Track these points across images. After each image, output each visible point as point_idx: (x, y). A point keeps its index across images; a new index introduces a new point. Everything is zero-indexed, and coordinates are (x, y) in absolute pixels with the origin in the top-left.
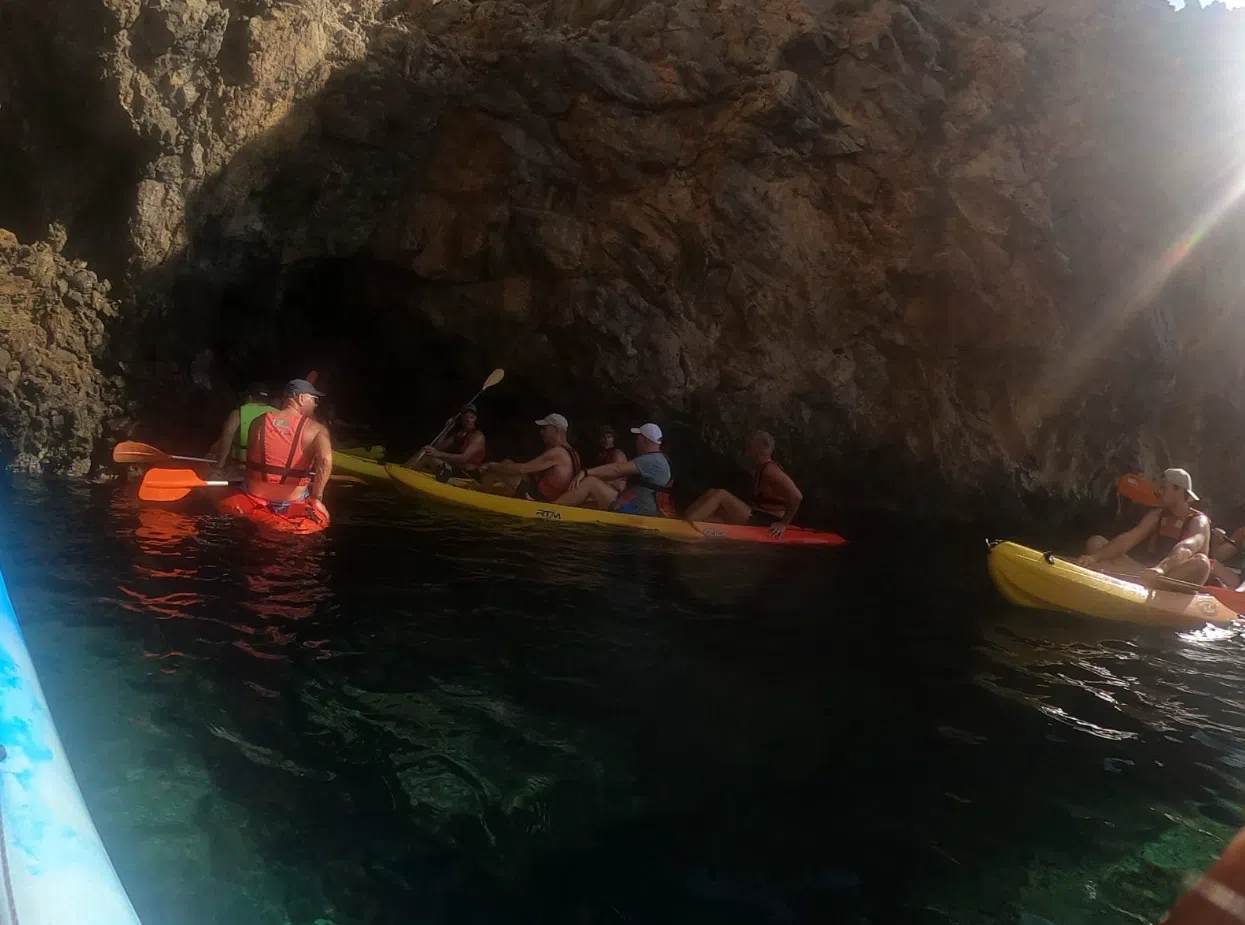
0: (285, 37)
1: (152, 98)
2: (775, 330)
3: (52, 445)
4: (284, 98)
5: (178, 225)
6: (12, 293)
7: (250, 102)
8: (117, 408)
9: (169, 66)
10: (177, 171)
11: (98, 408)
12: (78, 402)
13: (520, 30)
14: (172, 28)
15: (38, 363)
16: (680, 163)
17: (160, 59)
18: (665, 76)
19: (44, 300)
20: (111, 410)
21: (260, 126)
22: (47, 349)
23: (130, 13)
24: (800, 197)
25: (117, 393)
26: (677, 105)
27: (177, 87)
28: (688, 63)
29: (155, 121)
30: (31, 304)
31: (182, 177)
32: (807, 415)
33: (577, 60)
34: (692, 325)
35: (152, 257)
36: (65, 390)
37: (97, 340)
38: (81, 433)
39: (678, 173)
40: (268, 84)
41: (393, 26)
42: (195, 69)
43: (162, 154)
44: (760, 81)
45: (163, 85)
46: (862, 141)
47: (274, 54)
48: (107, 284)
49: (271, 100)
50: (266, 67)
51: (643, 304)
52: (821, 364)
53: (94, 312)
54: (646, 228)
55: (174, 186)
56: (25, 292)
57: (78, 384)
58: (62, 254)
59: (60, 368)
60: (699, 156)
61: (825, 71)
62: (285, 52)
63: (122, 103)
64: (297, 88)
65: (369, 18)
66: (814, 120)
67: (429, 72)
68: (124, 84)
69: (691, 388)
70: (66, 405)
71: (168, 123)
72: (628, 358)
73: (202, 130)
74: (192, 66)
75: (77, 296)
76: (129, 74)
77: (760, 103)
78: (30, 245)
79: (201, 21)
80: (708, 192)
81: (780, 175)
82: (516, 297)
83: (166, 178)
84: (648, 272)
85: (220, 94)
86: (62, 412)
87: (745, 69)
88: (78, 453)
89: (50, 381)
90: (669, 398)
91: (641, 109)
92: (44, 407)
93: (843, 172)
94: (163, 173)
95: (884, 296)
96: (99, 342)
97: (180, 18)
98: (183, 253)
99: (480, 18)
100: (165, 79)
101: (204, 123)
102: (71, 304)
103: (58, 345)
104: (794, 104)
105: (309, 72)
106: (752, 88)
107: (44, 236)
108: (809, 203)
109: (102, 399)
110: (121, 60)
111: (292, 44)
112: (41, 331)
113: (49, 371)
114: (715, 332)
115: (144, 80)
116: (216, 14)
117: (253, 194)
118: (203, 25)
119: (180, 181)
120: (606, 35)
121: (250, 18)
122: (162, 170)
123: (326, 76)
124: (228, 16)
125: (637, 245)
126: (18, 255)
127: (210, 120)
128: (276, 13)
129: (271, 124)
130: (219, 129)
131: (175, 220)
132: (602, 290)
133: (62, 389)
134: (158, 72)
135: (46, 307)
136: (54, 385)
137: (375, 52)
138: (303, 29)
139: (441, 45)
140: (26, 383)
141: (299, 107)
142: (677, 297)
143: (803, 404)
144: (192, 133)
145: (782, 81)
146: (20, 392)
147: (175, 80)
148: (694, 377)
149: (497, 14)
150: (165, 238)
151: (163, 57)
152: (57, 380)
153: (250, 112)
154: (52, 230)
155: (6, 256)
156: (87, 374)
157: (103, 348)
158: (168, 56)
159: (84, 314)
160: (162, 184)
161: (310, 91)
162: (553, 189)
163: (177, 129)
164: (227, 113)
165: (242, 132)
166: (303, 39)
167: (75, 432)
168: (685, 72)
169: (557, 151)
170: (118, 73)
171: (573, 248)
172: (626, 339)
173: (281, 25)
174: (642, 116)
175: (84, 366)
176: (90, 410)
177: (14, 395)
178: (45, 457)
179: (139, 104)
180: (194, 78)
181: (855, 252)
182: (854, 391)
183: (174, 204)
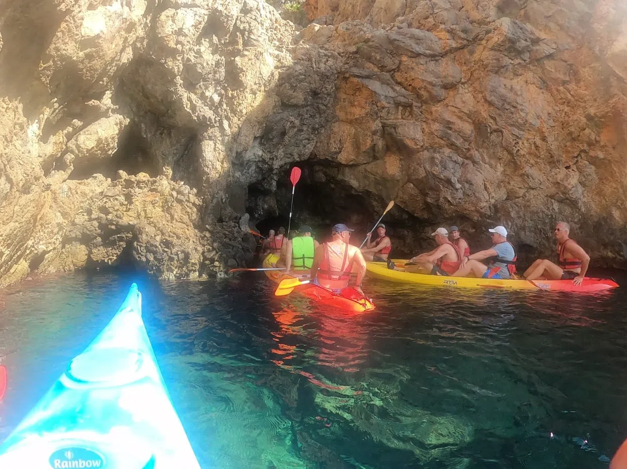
0: (253, 63)
1: (199, 104)
2: (532, 161)
3: (180, 267)
4: (260, 91)
5: (223, 159)
6: (151, 200)
7: (245, 96)
8: (208, 247)
9: (203, 87)
10: (218, 134)
11: (200, 249)
12: (190, 246)
13: (362, 33)
14: (200, 71)
15: (169, 231)
16: (463, 80)
17: (198, 85)
18: (442, 37)
19: (166, 201)
20: (206, 249)
21: (252, 106)
22: (171, 223)
23: (179, 68)
24: (529, 85)
25: (208, 240)
26: (452, 51)
27: (209, 97)
28: (451, 27)
29: (203, 114)
30: (161, 204)
31: (221, 136)
32: (556, 206)
33: (395, 40)
34: (487, 166)
35: (214, 175)
36: (183, 242)
37: (194, 216)
38: (193, 261)
39: (463, 86)
40: (251, 86)
41: (301, 46)
42: (215, 87)
43: (209, 128)
44: (491, 27)
45: (203, 97)
46: (554, 46)
47: (250, 72)
48: (195, 190)
49: (254, 93)
50: (249, 79)
51: (460, 159)
52: (560, 177)
53: (191, 204)
54: (453, 119)
55: (218, 141)
56: (157, 199)
57: (188, 238)
58: (172, 179)
59: (179, 232)
60: (472, 74)
61: (522, 12)
62: (255, 70)
63: (186, 108)
64: (265, 85)
65: (288, 45)
66: (526, 40)
67: (325, 64)
68: (185, 100)
69: (493, 201)
70: (184, 249)
71: (209, 113)
72: (457, 190)
73: (225, 113)
74: (213, 86)
75: (182, 197)
76: (185, 95)
77: (496, 39)
78: (156, 178)
79: (212, 64)
80: (482, 92)
81: (516, 75)
82: (392, 166)
83: (213, 138)
84: (459, 142)
85: (230, 95)
86: (183, 252)
87: (481, 23)
88: (192, 270)
89: (176, 238)
90: (481, 209)
91: (434, 57)
92: (174, 251)
93: (549, 65)
94: (211, 136)
95: (587, 131)
96: (195, 217)
97: (202, 65)
98: (229, 171)
99: (341, 32)
100: (203, 93)
101: (225, 110)
102: (180, 201)
103: (177, 221)
104: (513, 35)
105: (269, 77)
106: (488, 32)
107: (162, 173)
108: (535, 86)
109: (200, 244)
110: (180, 90)
111: (258, 65)
112: (167, 215)
113: (174, 234)
114: (500, 168)
115: (193, 97)
116: (219, 60)
117: (255, 138)
118: (214, 66)
119: (220, 139)
120: (405, 24)
121: (235, 58)
122: (211, 135)
123: (277, 77)
124: (224, 59)
125: (450, 129)
126: (151, 183)
127: (228, 108)
128: (246, 53)
129: (257, 104)
130: (234, 111)
131: (222, 157)
132: (437, 155)
133: (181, 241)
134: (199, 91)
135: (168, 205)
136: (177, 240)
137: (297, 61)
138: (261, 57)
139: (326, 50)
140: (165, 240)
141: (268, 94)
142: (476, 152)
143: (553, 201)
144: (221, 115)
145: (503, 24)
146: (162, 244)
147: (208, 94)
148: (493, 194)
149: (348, 28)
150: (218, 165)
151: (199, 84)
152: (178, 238)
153: (246, 101)
154: (164, 169)
155: (146, 184)
156: (192, 232)
157: (197, 219)
158: (202, 83)
159: (186, 205)
160: (212, 141)
161: (271, 85)
162: (401, 108)
163: (214, 115)
164: (235, 104)
165: (244, 111)
166: (262, 61)
167: (190, 261)
168: (451, 32)
169: (398, 88)
170: (181, 96)
171: (418, 136)
172: (454, 180)
173: (250, 58)
174: (437, 61)
175: (190, 229)
176: (196, 249)
177: (159, 247)
178: (177, 273)
179: (193, 108)
180: (216, 91)
181: (566, 109)
182: (580, 189)
183: (219, 149)
